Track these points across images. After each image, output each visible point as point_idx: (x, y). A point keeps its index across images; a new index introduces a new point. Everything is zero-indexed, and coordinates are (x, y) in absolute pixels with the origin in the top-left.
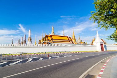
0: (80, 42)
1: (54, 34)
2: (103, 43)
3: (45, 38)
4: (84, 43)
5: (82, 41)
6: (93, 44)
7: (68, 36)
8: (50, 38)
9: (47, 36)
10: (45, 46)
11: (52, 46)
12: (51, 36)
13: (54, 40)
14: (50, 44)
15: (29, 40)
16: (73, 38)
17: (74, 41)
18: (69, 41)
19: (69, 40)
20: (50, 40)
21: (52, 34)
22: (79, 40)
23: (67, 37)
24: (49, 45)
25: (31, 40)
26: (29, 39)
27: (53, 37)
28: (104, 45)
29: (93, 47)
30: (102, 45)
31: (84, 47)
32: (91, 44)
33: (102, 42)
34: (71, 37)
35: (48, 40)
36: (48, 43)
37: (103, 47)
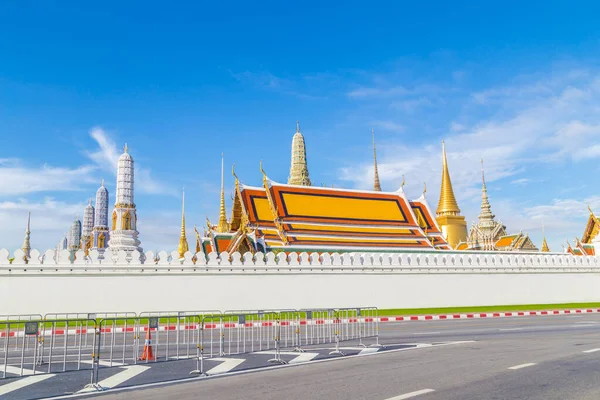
0: (494, 233)
1: (308, 182)
3: (237, 207)
4: (526, 245)
5: (509, 232)
6: (590, 251)
7: (399, 193)
8: (266, 209)
9: (249, 198)
10: (225, 263)
11: (271, 263)
12: (278, 195)
13: (295, 224)
14: (260, 248)
15: (120, 223)
16: (445, 208)
17: (445, 232)
18: (408, 226)
19: (406, 221)
20: (270, 224)
21: (294, 180)
22: (486, 223)
23: (397, 200)
24: (259, 255)
25: (129, 221)
26: (120, 215)
27: (294, 205)
29: (592, 271)
31: (521, 271)
32: (577, 253)
34: (421, 200)
35: (255, 220)
36: (245, 245)
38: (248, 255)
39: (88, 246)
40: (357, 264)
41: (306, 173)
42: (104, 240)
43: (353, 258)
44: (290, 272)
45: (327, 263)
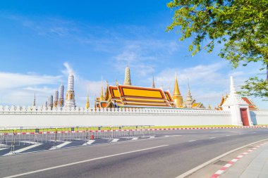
0: (191, 102)
1: (130, 84)
2: (247, 107)
3: (108, 92)
4: (202, 106)
5: (196, 102)
6: (221, 109)
7: (161, 88)
8: (117, 93)
9: (112, 89)
10: (105, 111)
11: (120, 111)
12: (121, 88)
13: (127, 99)
15: (69, 98)
16: (176, 93)
17: (176, 101)
18: (164, 100)
19: (163, 98)
20: (119, 98)
21: (125, 84)
22: (189, 99)
23: (160, 91)
24: (117, 109)
25: (72, 97)
26: (69, 95)
27: (127, 92)
28: (248, 111)
29: (221, 115)
30: (243, 110)
31: (199, 115)
32: (218, 109)
33: (245, 103)
34: (168, 91)
35: (113, 97)
36: (111, 106)
37: (247, 117)
38: (113, 109)
39: (56, 104)
40: (147, 112)
41: (130, 81)
42: (62, 103)
43: (146, 110)
44: (126, 114)
45: (138, 111)
